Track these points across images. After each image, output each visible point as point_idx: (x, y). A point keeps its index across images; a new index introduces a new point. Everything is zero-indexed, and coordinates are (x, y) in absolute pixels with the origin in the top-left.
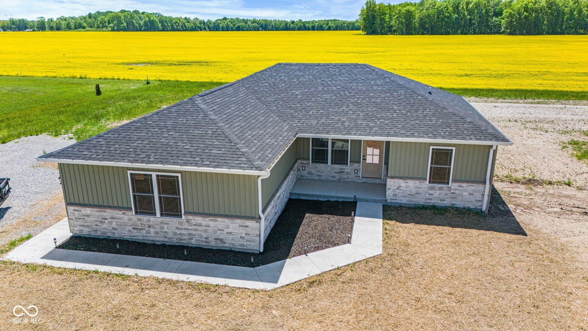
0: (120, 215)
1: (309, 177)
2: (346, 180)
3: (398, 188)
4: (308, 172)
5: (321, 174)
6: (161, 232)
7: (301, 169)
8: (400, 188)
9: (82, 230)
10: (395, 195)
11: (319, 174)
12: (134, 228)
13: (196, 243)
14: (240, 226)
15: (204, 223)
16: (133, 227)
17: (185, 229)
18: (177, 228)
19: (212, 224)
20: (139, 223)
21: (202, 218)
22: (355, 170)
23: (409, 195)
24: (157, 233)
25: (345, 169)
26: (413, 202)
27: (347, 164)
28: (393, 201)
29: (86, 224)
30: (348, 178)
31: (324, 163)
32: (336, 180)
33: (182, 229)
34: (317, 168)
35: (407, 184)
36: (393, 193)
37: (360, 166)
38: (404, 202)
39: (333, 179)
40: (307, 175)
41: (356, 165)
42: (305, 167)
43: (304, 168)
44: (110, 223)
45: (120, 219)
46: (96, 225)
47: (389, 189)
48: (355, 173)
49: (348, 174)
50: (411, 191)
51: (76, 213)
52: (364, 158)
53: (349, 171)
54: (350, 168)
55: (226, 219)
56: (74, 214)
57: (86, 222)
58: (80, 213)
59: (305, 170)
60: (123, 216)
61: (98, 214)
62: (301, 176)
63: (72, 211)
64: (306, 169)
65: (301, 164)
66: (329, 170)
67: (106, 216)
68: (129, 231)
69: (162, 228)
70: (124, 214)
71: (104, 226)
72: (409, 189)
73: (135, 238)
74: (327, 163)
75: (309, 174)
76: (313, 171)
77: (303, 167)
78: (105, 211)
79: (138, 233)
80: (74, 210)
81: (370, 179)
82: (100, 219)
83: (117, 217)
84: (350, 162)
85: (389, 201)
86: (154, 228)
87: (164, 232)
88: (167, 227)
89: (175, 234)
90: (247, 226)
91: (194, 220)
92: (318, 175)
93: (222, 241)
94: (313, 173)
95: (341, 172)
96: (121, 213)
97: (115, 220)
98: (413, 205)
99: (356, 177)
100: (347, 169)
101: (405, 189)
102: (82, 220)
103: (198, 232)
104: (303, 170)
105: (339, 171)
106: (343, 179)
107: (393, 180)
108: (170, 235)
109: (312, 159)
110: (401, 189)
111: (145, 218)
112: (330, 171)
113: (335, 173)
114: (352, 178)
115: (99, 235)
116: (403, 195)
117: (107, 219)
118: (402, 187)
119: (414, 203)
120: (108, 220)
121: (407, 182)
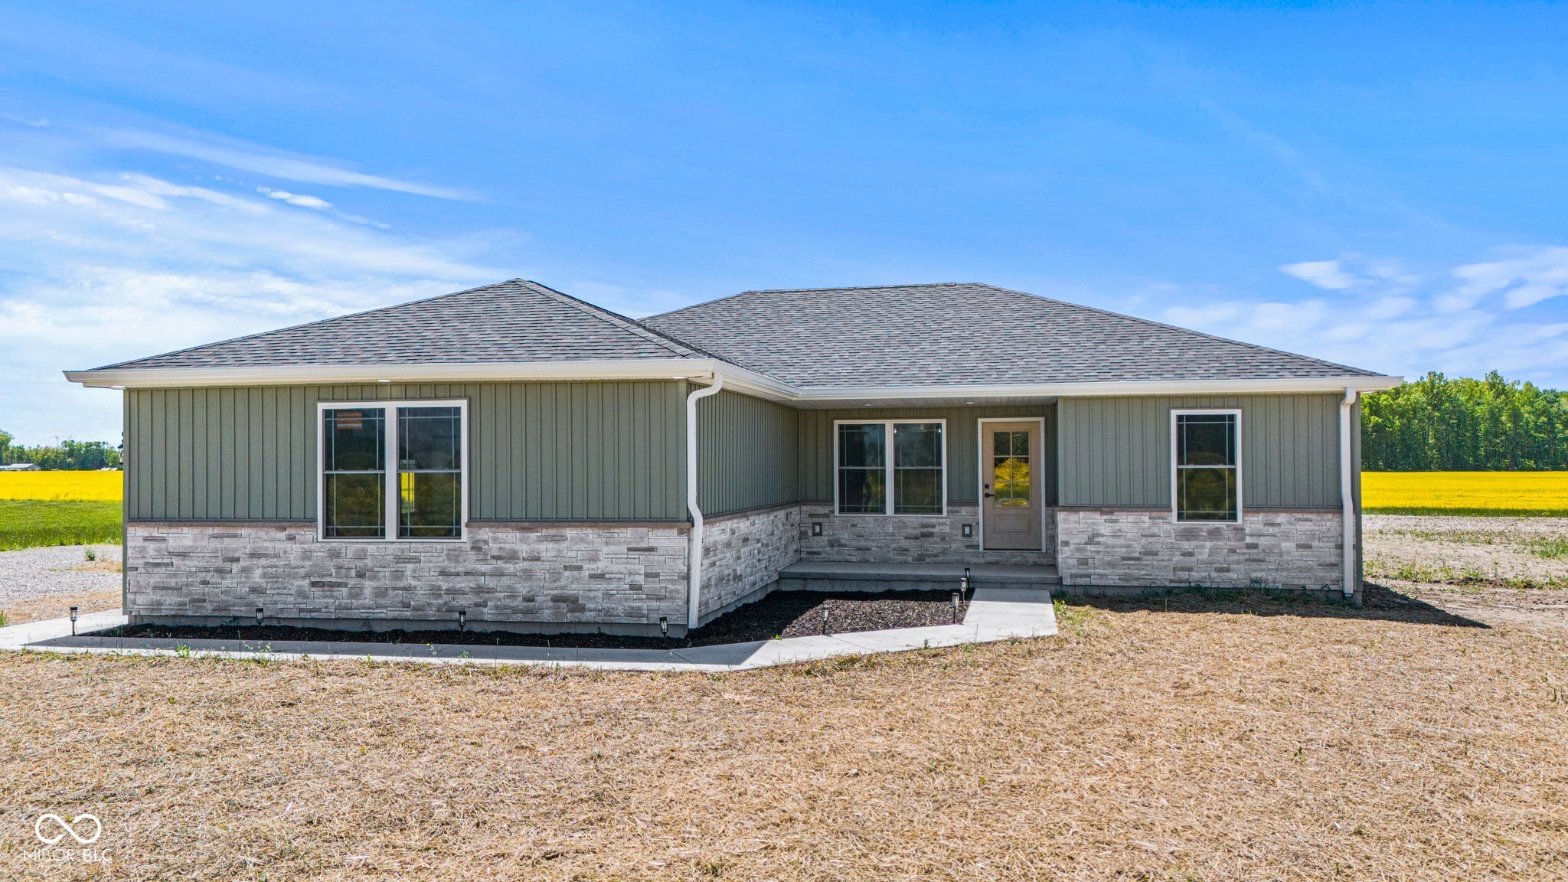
0: (278, 545)
1: (833, 553)
2: (941, 558)
3: (1091, 541)
4: (829, 541)
5: (869, 544)
6: (394, 589)
7: (810, 532)
8: (1097, 539)
9: (159, 604)
10: (1083, 562)
11: (862, 543)
12: (314, 584)
13: (494, 618)
14: (630, 550)
15: (524, 549)
16: (313, 579)
17: (467, 573)
18: (444, 573)
19: (547, 549)
20: (331, 566)
21: (518, 535)
22: (964, 526)
23: (1124, 559)
24: (381, 593)
25: (934, 526)
26: (1138, 579)
27: (940, 511)
28: (1081, 581)
29: (173, 582)
30: (944, 552)
31: (874, 510)
32: (910, 559)
33: (458, 574)
34: (854, 525)
35: (1117, 526)
36: (1078, 555)
37: (976, 514)
38: (1111, 583)
39: (901, 558)
40: (828, 549)
41: (965, 511)
42: (820, 524)
43: (817, 529)
44: (246, 570)
45: (277, 556)
46: (205, 583)
47: (1066, 543)
48: (964, 535)
49: (943, 539)
50: (1128, 546)
51: (151, 547)
52: (987, 491)
53: (947, 529)
54: (948, 522)
55: (589, 530)
56: (143, 550)
57: (175, 575)
58: (163, 545)
59: (820, 534)
60: (288, 545)
61: (215, 544)
62: (809, 553)
63: (140, 543)
64: (824, 533)
65: (811, 516)
66: (891, 530)
67: (235, 550)
68: (301, 594)
69: (398, 575)
70: (291, 538)
71: (227, 582)
72: (1122, 541)
73: (314, 615)
74: (883, 510)
75: (832, 546)
76: (845, 537)
77: (814, 524)
78: (235, 536)
79: (325, 597)
80: (146, 539)
81: (1008, 552)
82: (219, 563)
83: (270, 551)
84: (949, 503)
85: (1067, 581)
86: (375, 578)
87: (404, 589)
88: (414, 571)
89: (435, 591)
90: (651, 549)
91: (495, 540)
92: (859, 549)
93: (574, 603)
94: (843, 542)
95: (924, 535)
96: (282, 535)
97: (263, 562)
98: (1139, 591)
99: (967, 547)
100: (940, 524)
101: (1111, 541)
102: (163, 570)
103: (506, 581)
104: (815, 534)
105: (918, 531)
106: (930, 556)
107: (1073, 517)
108: (420, 597)
109: (841, 501)
110: (1098, 543)
111: (349, 546)
112: (893, 534)
113: (906, 538)
114: (955, 551)
115: (209, 613)
116: (1107, 558)
117: (238, 560)
118: (1102, 535)
119: (1143, 583)
120: (242, 563)
121: (1116, 521)
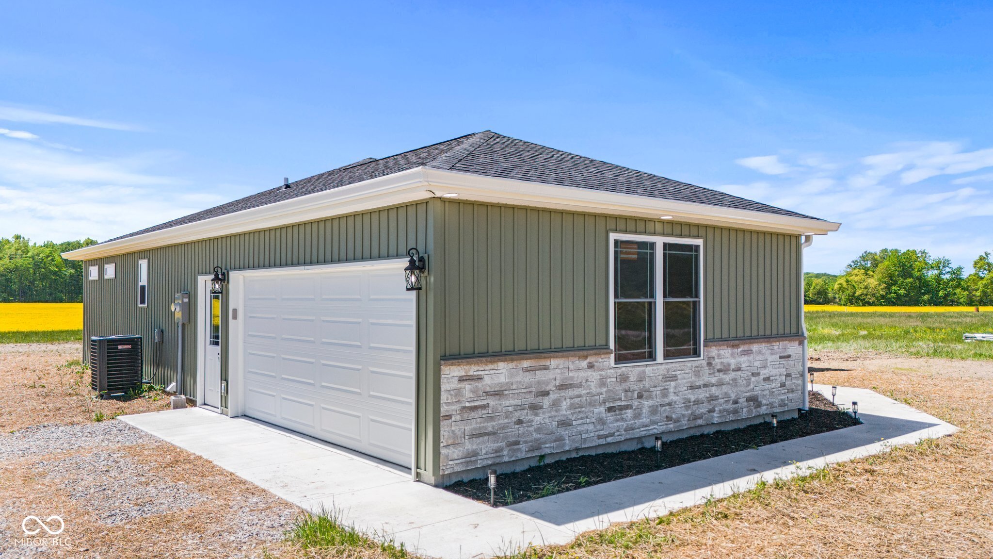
0: (582, 374)
6: (662, 405)
9: (475, 454)
12: (610, 409)
13: (719, 420)
15: (733, 362)
16: (608, 405)
17: (705, 386)
18: (693, 387)
19: (744, 361)
20: (620, 389)
21: (730, 350)
24: (654, 410)
29: (490, 426)
33: (699, 387)
44: (556, 404)
45: (580, 385)
46: (520, 422)
51: (467, 387)
55: (763, 345)
56: (458, 392)
57: (492, 418)
58: (479, 385)
60: (589, 373)
61: (528, 378)
63: (454, 384)
67: (547, 383)
68: (601, 421)
69: (665, 393)
70: (591, 366)
71: (538, 420)
73: (609, 440)
78: (546, 368)
79: (617, 421)
80: (461, 379)
82: (530, 399)
83: (576, 381)
86: (649, 398)
87: (670, 404)
88: (675, 388)
89: (687, 403)
90: (789, 356)
91: (719, 356)
96: (584, 364)
97: (570, 392)
102: (480, 412)
103: (725, 388)
108: (679, 411)
111: (633, 370)
115: (523, 455)
117: (547, 393)
120: (552, 396)
